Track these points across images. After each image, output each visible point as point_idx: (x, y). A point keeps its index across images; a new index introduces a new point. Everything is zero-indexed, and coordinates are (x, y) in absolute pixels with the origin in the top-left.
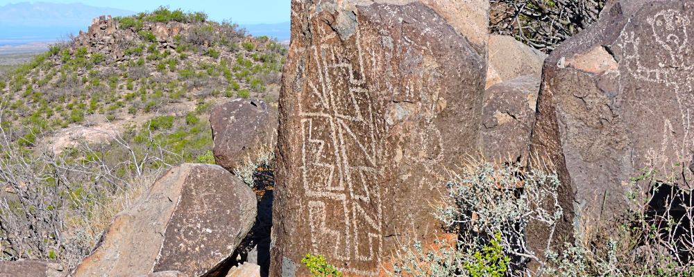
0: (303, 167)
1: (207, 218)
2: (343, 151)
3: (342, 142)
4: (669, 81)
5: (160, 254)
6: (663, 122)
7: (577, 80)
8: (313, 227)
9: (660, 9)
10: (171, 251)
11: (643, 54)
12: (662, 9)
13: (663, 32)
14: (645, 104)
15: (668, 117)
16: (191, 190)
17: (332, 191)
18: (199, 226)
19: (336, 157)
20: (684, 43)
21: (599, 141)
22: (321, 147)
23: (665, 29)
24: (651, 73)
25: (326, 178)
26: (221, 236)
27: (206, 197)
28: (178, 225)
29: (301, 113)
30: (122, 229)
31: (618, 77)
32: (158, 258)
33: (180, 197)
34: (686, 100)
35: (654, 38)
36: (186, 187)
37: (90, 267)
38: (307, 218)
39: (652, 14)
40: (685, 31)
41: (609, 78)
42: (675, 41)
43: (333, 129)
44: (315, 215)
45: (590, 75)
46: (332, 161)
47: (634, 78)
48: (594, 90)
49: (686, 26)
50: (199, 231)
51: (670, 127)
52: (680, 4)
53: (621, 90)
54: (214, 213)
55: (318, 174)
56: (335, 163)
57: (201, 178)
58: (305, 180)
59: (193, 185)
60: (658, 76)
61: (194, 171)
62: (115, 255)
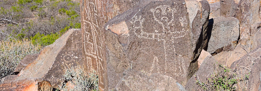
0: (84, 42)
1: (77, 52)
2: (95, 38)
3: (95, 35)
4: (160, 39)
5: (52, 66)
6: (153, 58)
7: (111, 37)
8: (88, 67)
9: (159, 5)
10: (57, 65)
11: (145, 26)
12: (160, 5)
13: (159, 16)
14: (144, 49)
15: (157, 55)
16: (71, 40)
17: (93, 54)
18: (72, 55)
19: (93, 40)
20: (171, 21)
21: (120, 64)
22: (89, 35)
23: (161, 14)
24: (149, 35)
25: (91, 48)
26: (81, 60)
27: (78, 43)
28: (63, 54)
29: (84, 20)
30: (46, 53)
31: (128, 37)
32: (51, 68)
33: (66, 43)
34: (170, 48)
35: (153, 19)
36: (69, 39)
37: (31, 67)
38: (87, 63)
39: (154, 7)
40: (173, 15)
41: (124, 37)
42: (166, 20)
43: (92, 29)
44: (88, 62)
45: (116, 35)
46: (92, 42)
47: (138, 37)
48: (117, 42)
49: (174, 13)
50: (72, 57)
51: (157, 60)
52: (171, 2)
53: (129, 43)
54: (80, 50)
55: (88, 46)
56: (93, 43)
57: (77, 35)
58: (85, 48)
59: (73, 38)
60: (153, 37)
61: (74, 33)
62: (42, 63)
